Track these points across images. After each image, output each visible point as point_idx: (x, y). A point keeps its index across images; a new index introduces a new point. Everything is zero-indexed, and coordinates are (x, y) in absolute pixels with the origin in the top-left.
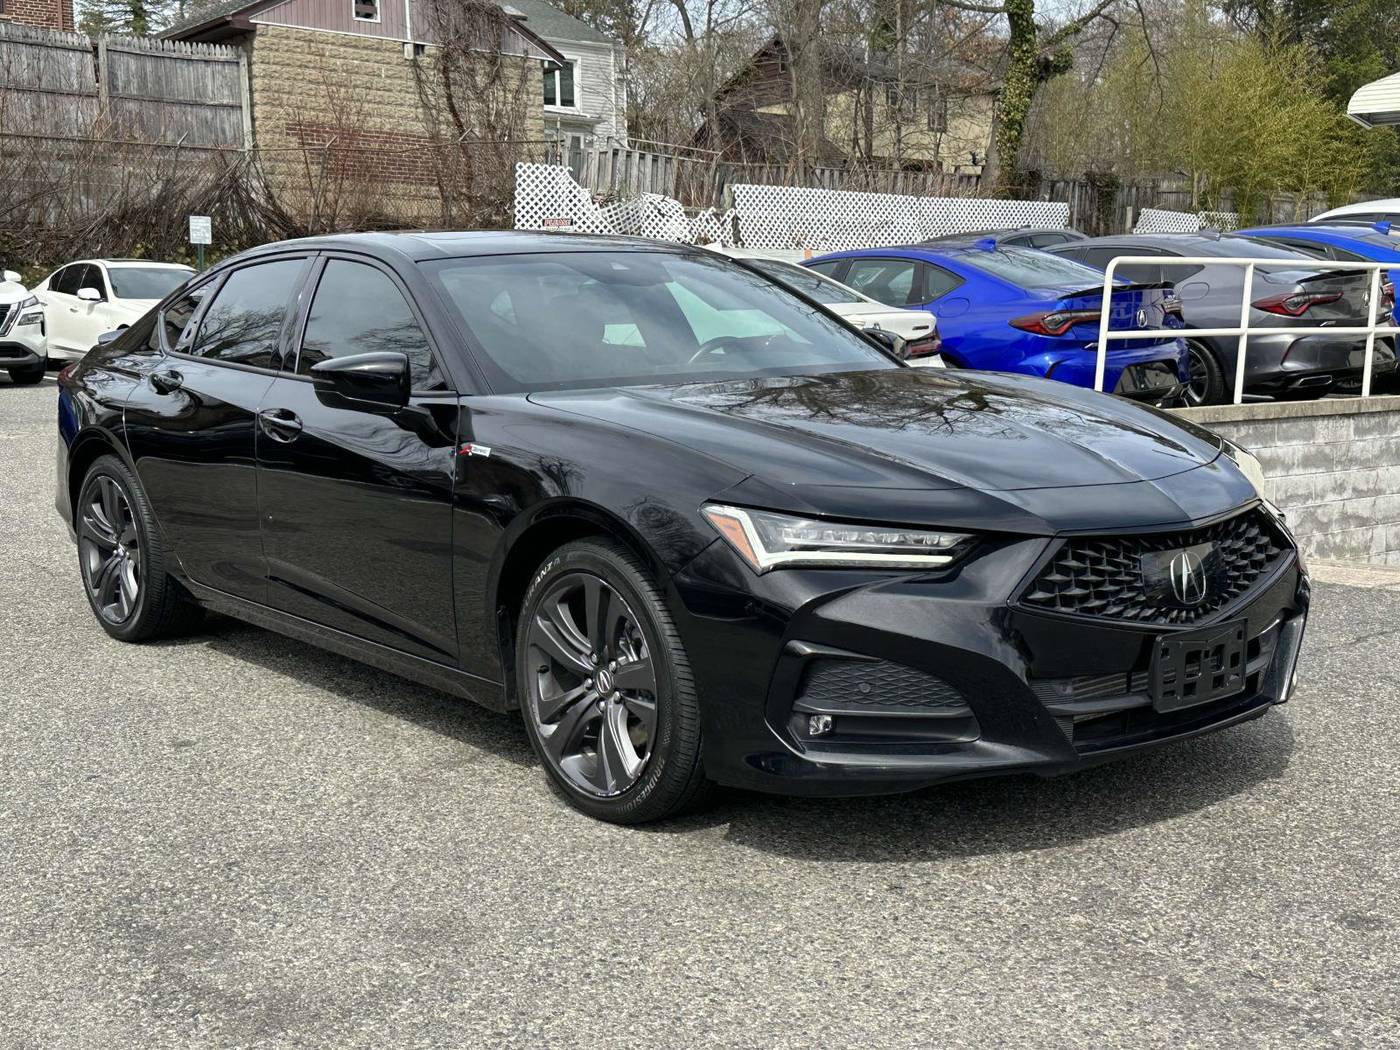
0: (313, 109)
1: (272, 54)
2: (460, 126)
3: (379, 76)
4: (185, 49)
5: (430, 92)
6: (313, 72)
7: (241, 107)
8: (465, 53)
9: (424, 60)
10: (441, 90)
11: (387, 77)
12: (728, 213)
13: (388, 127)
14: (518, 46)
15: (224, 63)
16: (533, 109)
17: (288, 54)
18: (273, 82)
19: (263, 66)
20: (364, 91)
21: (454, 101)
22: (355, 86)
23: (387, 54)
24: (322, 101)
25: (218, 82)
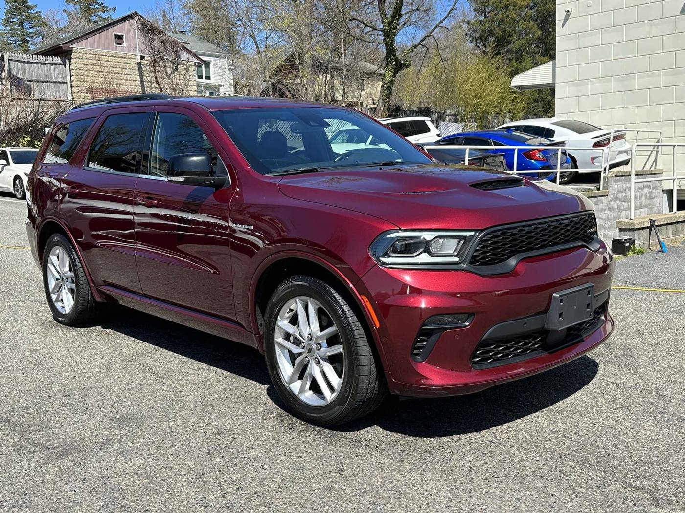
0: (98, 83)
1: (80, 60)
2: (161, 89)
3: (126, 69)
4: (42, 59)
5: (148, 75)
6: (98, 67)
7: (67, 83)
8: (162, 59)
9: (144, 62)
10: (153, 74)
11: (129, 69)
12: (274, 125)
13: (129, 90)
14: (184, 56)
15: (59, 64)
16: (191, 82)
17: (87, 60)
18: (80, 72)
19: (76, 65)
20: (119, 75)
21: (158, 78)
22: (115, 73)
23: (129, 60)
24: (101, 79)
25: (57, 72)
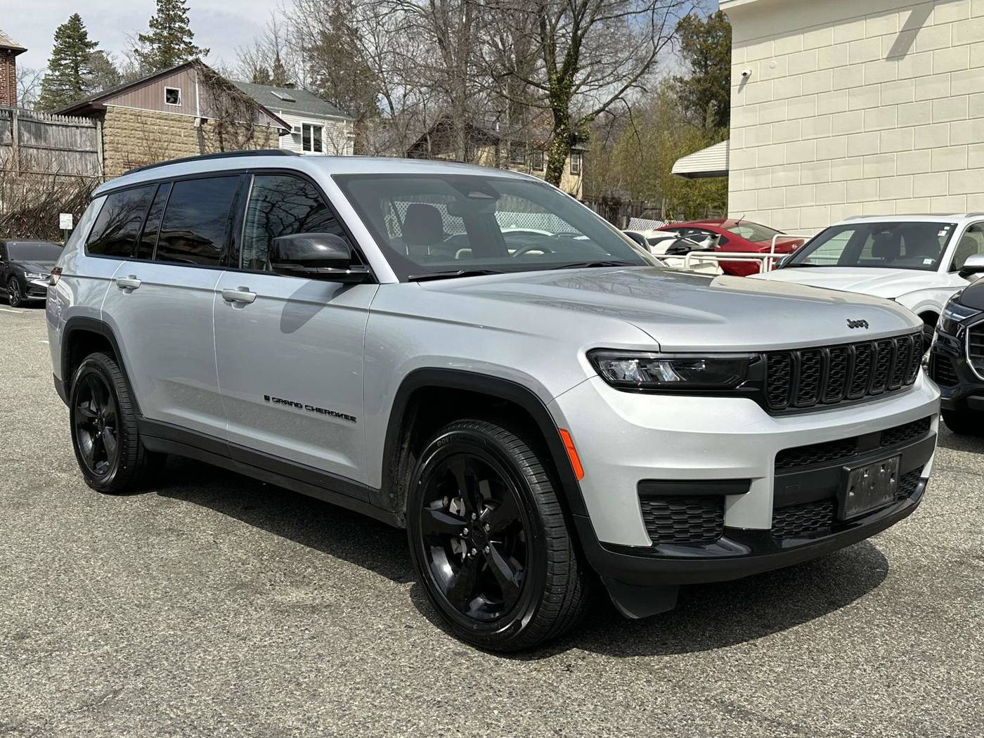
0: (140, 154)
1: (116, 123)
3: (180, 135)
4: (65, 120)
5: (211, 145)
6: (141, 133)
7: (97, 153)
8: (233, 124)
9: (206, 127)
10: (217, 144)
11: (185, 136)
14: (263, 120)
15: (87, 127)
17: (125, 123)
18: (116, 139)
19: (110, 130)
20: (170, 144)
22: (165, 141)
23: (185, 124)
24: (145, 149)
25: (84, 139)
